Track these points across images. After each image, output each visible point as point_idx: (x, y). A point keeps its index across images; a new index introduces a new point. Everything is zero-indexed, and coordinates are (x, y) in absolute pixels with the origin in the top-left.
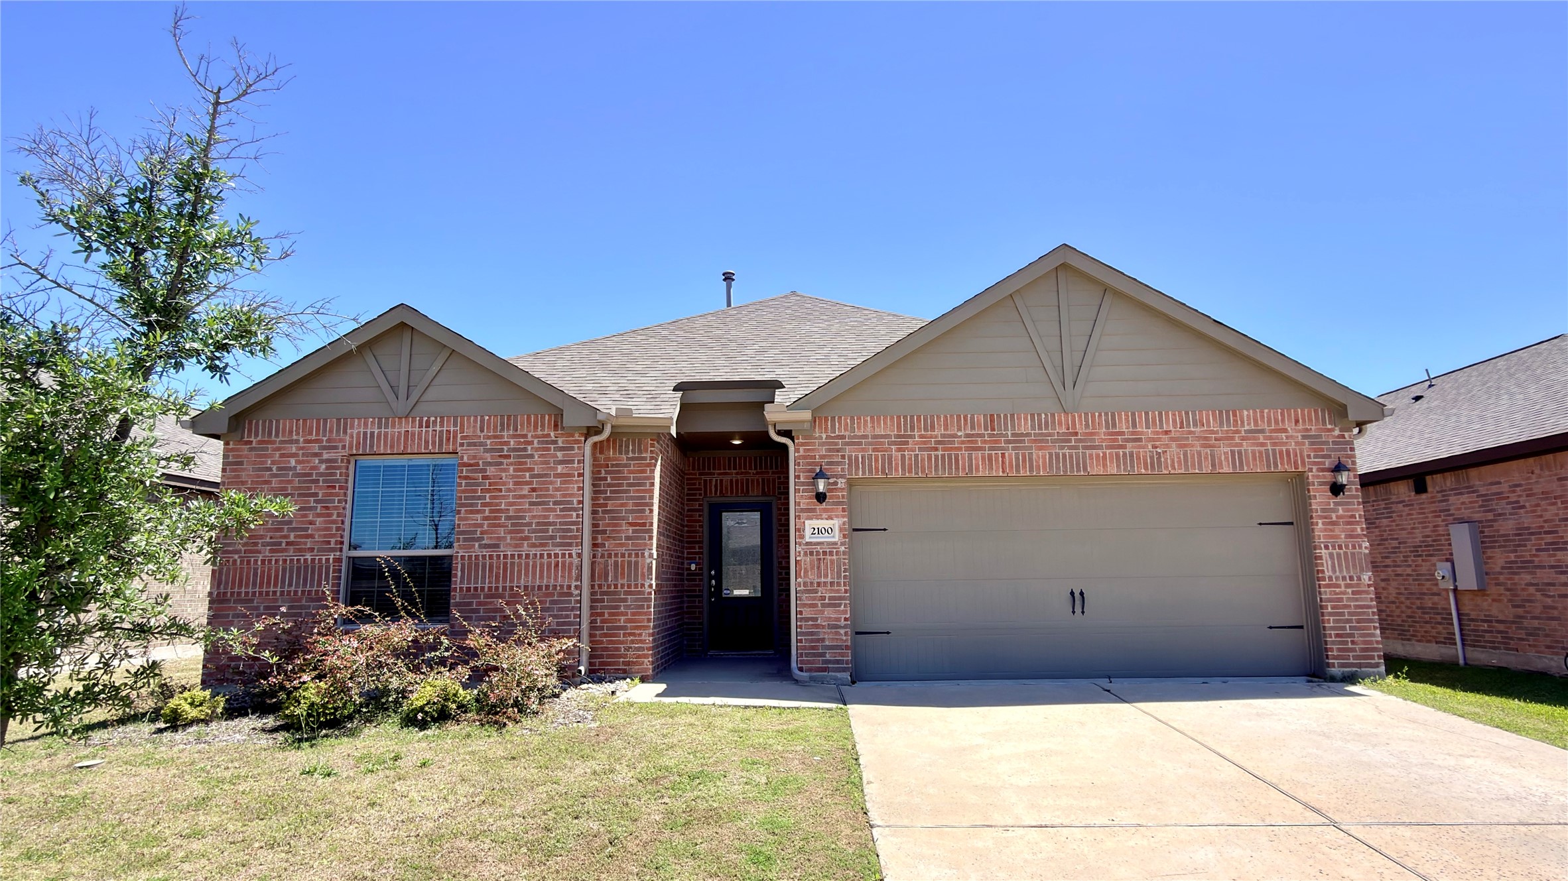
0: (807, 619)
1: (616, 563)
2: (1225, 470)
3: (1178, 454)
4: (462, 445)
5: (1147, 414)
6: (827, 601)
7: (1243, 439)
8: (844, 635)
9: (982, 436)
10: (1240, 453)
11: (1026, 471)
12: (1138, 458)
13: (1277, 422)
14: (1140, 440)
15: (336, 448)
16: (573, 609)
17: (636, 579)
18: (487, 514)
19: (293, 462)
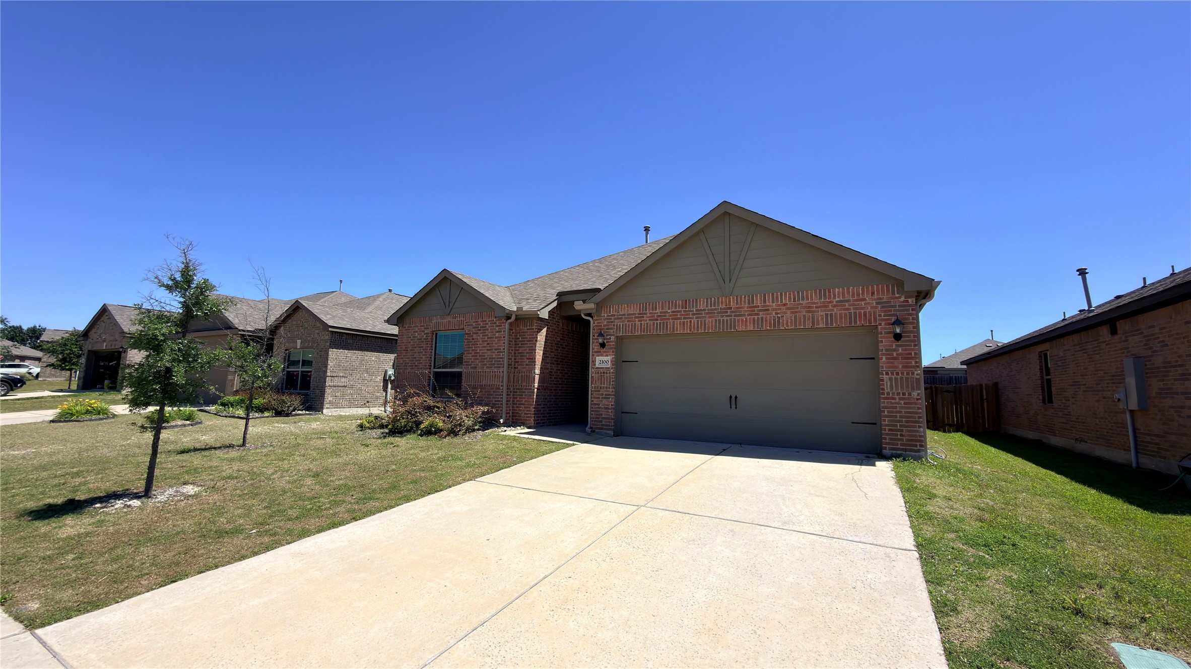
0: (595, 404)
1: (522, 375)
2: (821, 326)
3: (791, 317)
4: (466, 325)
5: (773, 294)
6: (604, 396)
7: (835, 306)
8: (611, 413)
9: (681, 311)
10: (831, 315)
11: (702, 330)
12: (766, 321)
13: (858, 295)
14: (768, 310)
15: (428, 328)
16: (500, 395)
17: (529, 384)
18: (473, 354)
19: (417, 334)
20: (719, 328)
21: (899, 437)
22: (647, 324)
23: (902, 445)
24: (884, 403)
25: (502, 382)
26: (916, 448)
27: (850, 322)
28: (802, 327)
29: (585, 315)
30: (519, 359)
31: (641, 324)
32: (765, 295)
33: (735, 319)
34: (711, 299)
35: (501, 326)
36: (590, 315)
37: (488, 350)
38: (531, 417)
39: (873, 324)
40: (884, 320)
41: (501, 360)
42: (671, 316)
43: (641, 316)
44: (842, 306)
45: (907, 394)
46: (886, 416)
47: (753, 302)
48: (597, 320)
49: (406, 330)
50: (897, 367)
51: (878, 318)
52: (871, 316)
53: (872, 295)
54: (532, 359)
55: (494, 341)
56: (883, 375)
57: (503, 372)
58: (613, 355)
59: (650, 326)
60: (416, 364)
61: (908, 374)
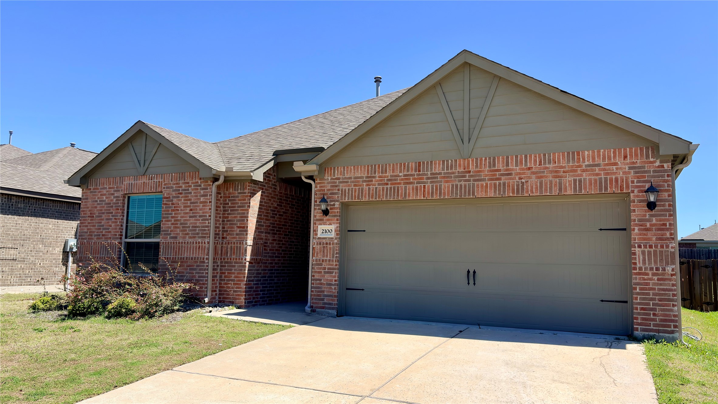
0: (317, 280)
1: (231, 247)
2: (568, 193)
3: (537, 182)
4: (164, 188)
5: (517, 157)
6: (326, 270)
7: (584, 171)
8: (334, 290)
9: (413, 175)
10: (580, 181)
11: (437, 196)
12: (509, 186)
13: (609, 158)
14: (510, 174)
15: (119, 191)
16: (205, 270)
17: (240, 256)
18: (173, 222)
19: (104, 197)
20: (457, 194)
21: (652, 316)
22: (376, 188)
23: (655, 325)
24: (636, 279)
25: (208, 254)
26: (669, 329)
27: (601, 189)
28: (548, 194)
29: (306, 178)
30: (229, 228)
31: (369, 189)
32: (508, 158)
33: (474, 185)
34: (447, 161)
35: (207, 189)
36: (311, 178)
37: (190, 217)
38: (242, 295)
39: (625, 192)
40: (637, 187)
41: (207, 229)
42: (402, 180)
43: (369, 180)
44: (592, 170)
45: (661, 269)
46: (638, 294)
47: (494, 165)
48: (319, 183)
49: (91, 192)
50: (650, 239)
51: (630, 184)
52: (623, 181)
53: (624, 159)
54: (244, 227)
55: (199, 206)
56: (635, 247)
57: (208, 243)
58: (337, 223)
59: (380, 190)
60: (104, 233)
61: (662, 247)
